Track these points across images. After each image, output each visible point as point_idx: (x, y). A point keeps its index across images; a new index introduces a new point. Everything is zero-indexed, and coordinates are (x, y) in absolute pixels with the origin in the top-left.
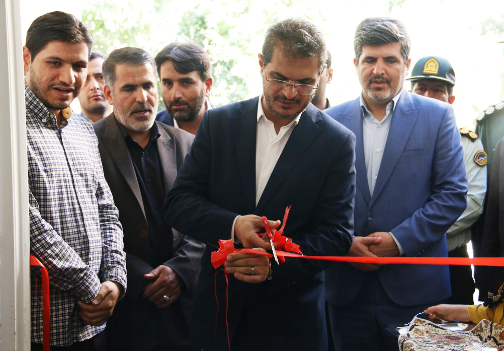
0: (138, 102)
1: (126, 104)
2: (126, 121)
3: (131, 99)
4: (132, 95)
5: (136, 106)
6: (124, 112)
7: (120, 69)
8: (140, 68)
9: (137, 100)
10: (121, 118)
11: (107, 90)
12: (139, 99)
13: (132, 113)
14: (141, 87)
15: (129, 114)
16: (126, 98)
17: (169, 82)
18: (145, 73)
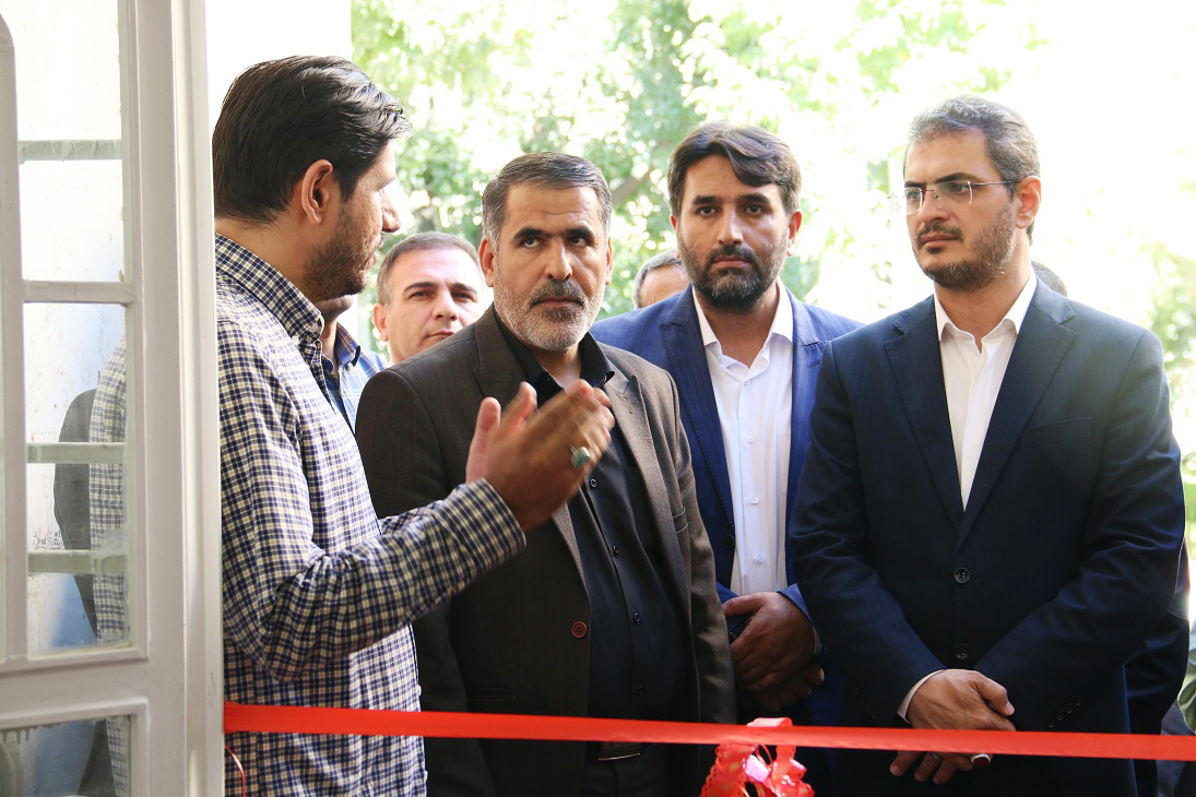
0: (550, 276)
1: (523, 280)
2: (519, 324)
3: (534, 268)
4: (537, 260)
5: (545, 287)
6: (515, 300)
7: (517, 195)
8: (563, 197)
9: (547, 271)
10: (509, 318)
11: (486, 251)
12: (552, 269)
13: (534, 304)
14: (560, 240)
15: (525, 305)
16: (523, 267)
17: (708, 207)
18: (576, 206)
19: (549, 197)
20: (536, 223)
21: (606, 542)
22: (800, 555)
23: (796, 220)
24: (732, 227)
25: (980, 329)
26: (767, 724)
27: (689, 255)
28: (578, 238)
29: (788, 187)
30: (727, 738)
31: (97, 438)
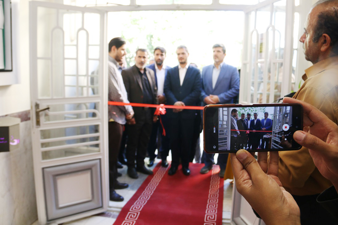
3: (140, 60)
5: (141, 62)
7: (139, 52)
10: (137, 65)
13: (139, 64)
14: (142, 57)
17: (157, 55)
18: (144, 54)
19: (142, 53)
20: (140, 55)
21: (145, 88)
22: (165, 90)
23: (166, 56)
24: (160, 57)
25: (183, 67)
26: (162, 105)
27: (155, 59)
28: (144, 57)
29: (165, 53)
30: (157, 107)
31: (95, 74)
